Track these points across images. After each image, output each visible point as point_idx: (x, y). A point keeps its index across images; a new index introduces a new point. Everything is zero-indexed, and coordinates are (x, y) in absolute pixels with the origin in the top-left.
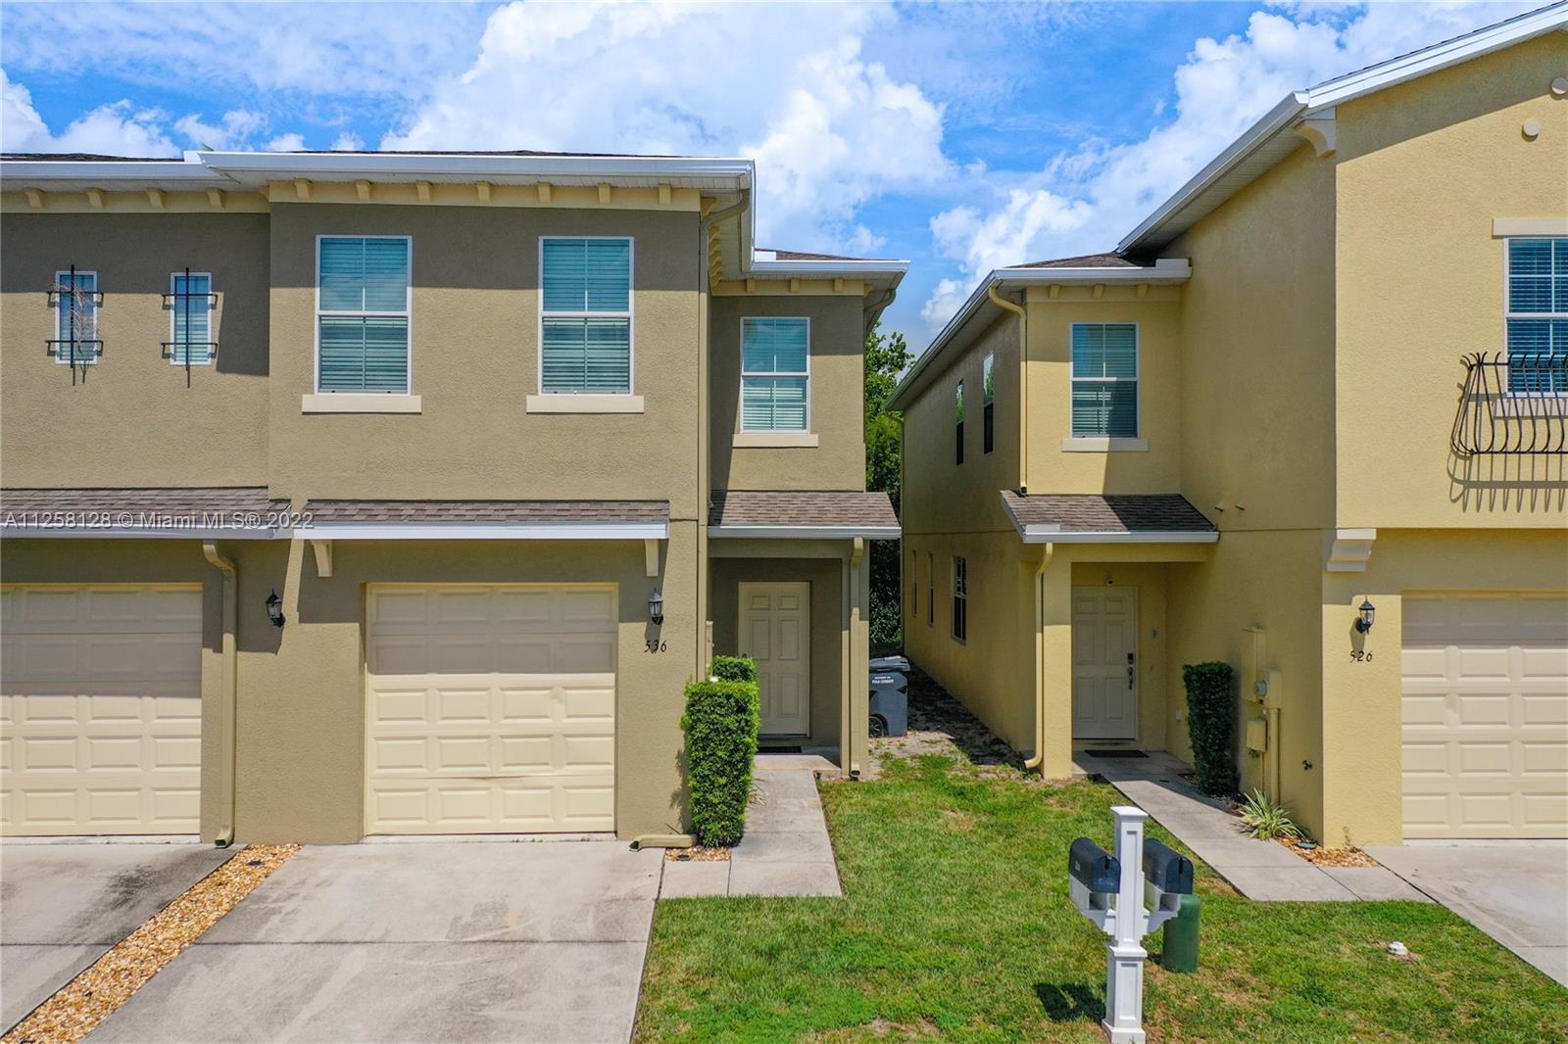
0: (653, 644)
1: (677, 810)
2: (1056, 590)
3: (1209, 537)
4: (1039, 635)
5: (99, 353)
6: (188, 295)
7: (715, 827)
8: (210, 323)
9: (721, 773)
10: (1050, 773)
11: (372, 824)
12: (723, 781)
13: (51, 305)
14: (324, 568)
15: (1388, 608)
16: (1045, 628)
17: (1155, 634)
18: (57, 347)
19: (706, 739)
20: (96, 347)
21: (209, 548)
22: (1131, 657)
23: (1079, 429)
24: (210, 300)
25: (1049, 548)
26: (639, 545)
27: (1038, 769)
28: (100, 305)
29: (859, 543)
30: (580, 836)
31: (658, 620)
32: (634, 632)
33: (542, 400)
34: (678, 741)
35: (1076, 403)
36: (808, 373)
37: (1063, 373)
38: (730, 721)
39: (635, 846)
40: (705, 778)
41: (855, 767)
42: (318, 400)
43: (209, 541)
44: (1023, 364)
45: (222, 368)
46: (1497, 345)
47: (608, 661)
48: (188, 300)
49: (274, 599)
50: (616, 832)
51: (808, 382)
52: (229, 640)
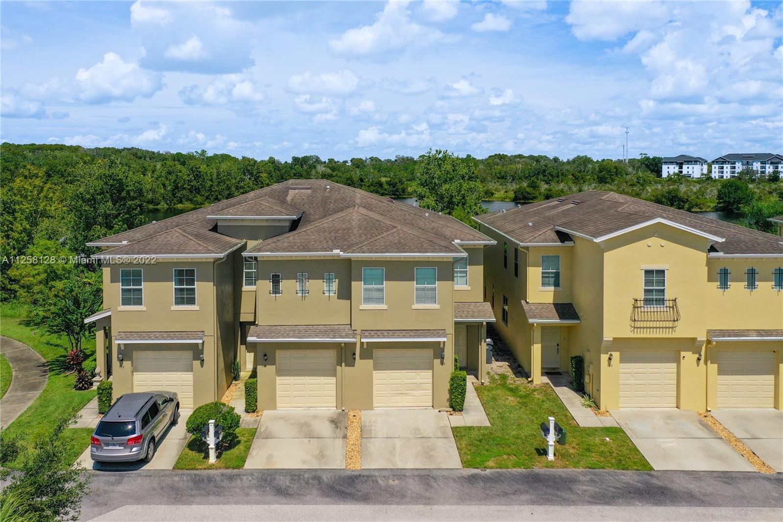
0: (442, 363)
1: (448, 403)
2: (537, 334)
3: (579, 322)
4: (532, 347)
5: (308, 293)
6: (329, 279)
7: (458, 407)
8: (335, 285)
9: (459, 395)
10: (535, 382)
11: (375, 405)
12: (460, 397)
13: (297, 281)
14: (365, 346)
15: (616, 355)
16: (534, 345)
17: (565, 339)
18: (298, 292)
19: (456, 387)
20: (307, 292)
21: (343, 345)
22: (558, 345)
23: (544, 284)
24: (334, 280)
25: (535, 325)
26: (439, 342)
27: (532, 381)
28: (308, 281)
29: (485, 323)
30: (425, 408)
31: (443, 358)
32: (437, 362)
33: (416, 306)
34: (448, 386)
35: (543, 277)
36: (468, 270)
37: (540, 270)
38: (462, 383)
39: (440, 411)
40: (456, 396)
41: (483, 381)
42: (364, 307)
43: (343, 343)
44: (528, 268)
45: (338, 298)
46: (641, 296)
47: (431, 367)
48: (329, 280)
49: (354, 354)
50: (433, 407)
51: (468, 272)
52: (343, 364)
